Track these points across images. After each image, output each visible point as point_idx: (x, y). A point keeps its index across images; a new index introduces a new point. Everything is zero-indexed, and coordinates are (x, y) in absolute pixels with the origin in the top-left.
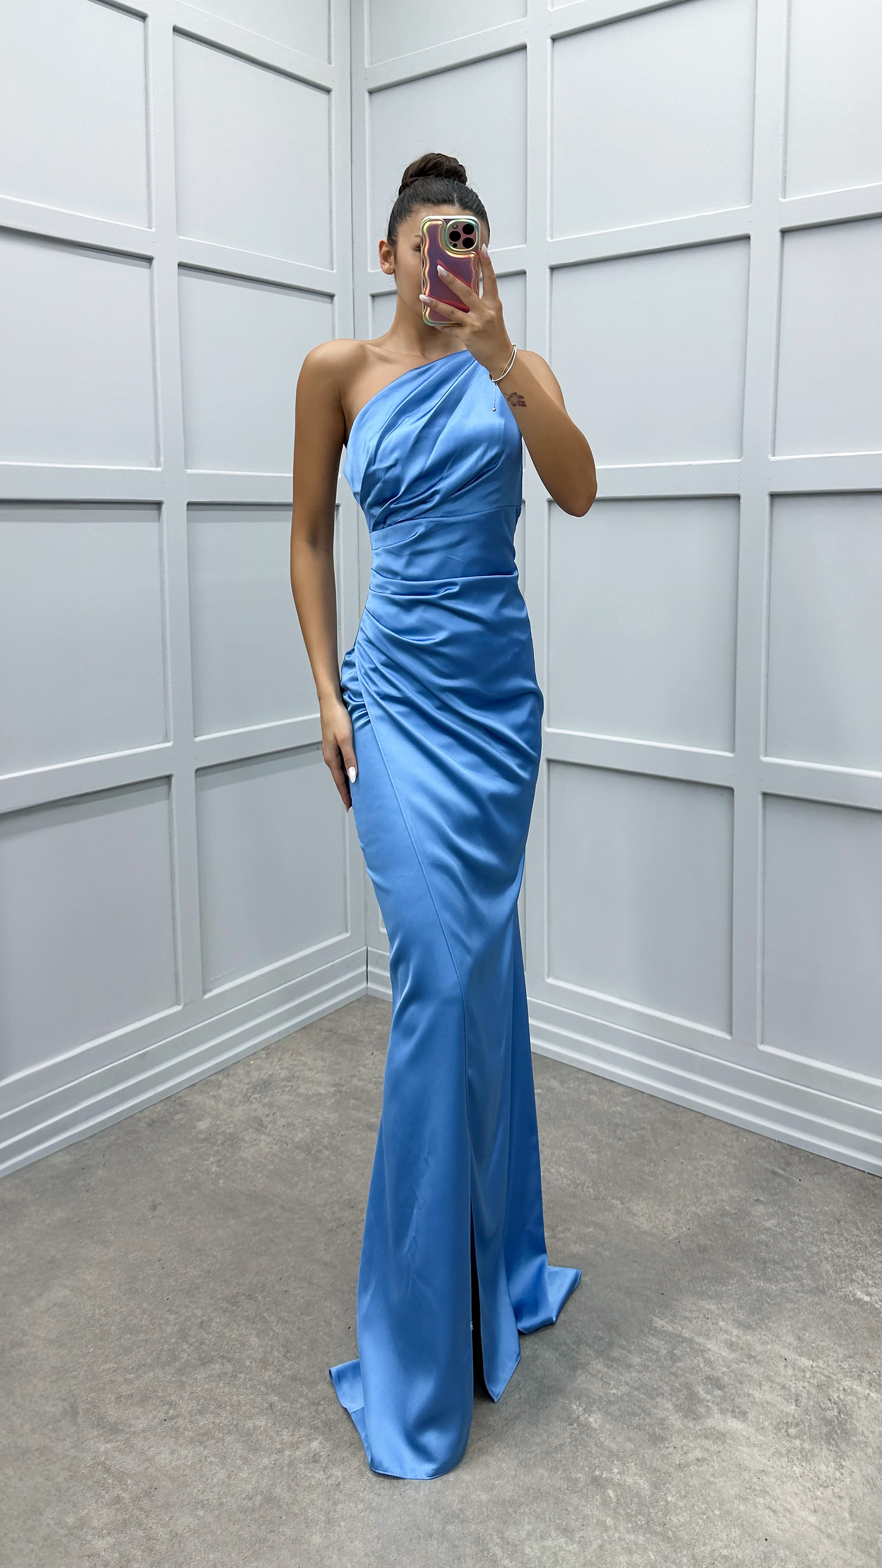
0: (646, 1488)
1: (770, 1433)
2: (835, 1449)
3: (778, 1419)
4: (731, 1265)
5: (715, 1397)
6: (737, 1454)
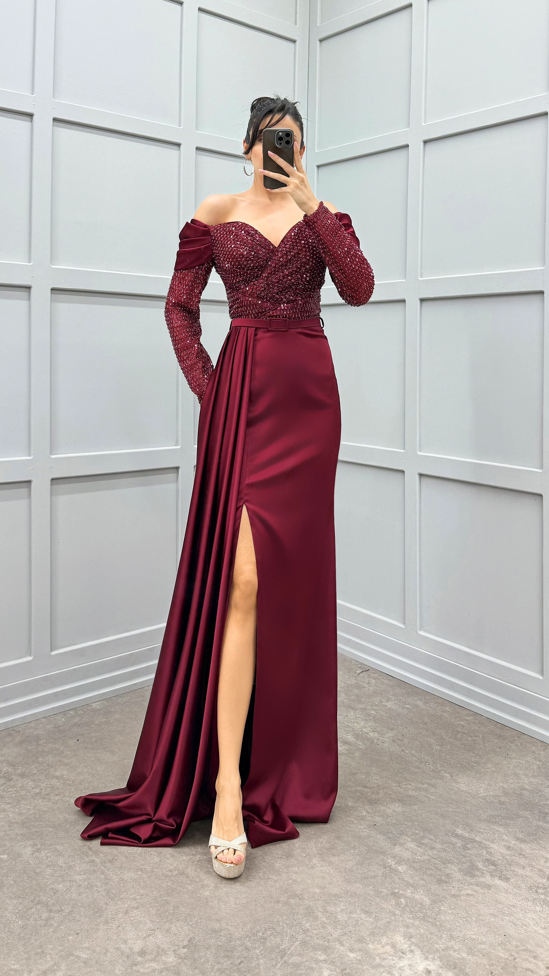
4: (520, 812)
5: (489, 869)
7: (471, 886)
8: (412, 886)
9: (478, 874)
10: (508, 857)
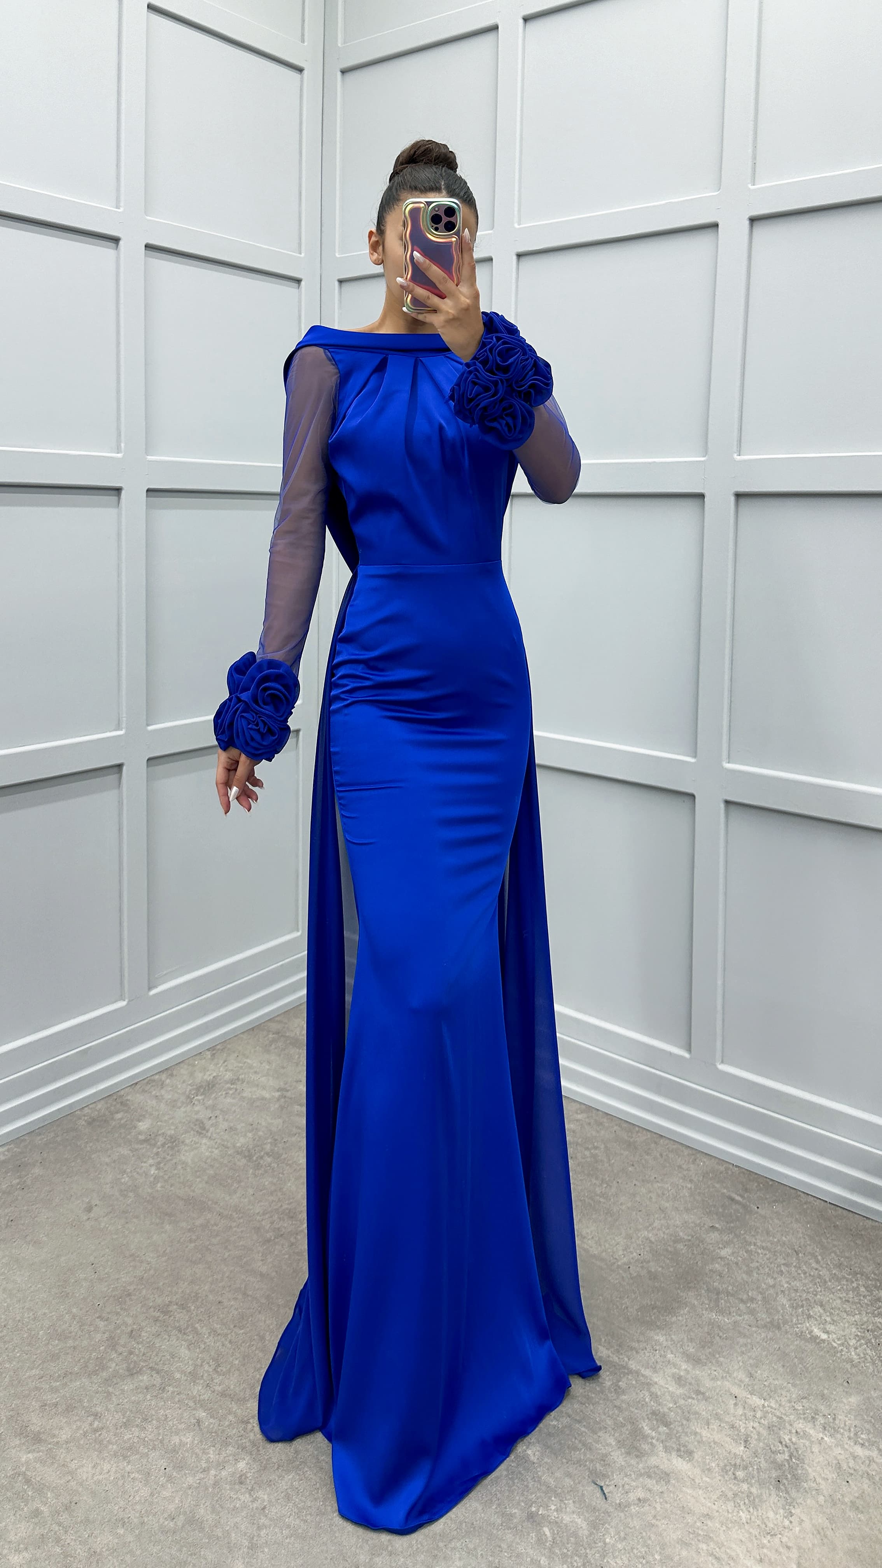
0: (584, 1528)
1: (717, 1475)
2: (785, 1495)
3: (726, 1461)
4: (682, 1294)
5: (660, 1434)
6: (680, 1496)
7: (641, 1479)
8: (557, 1495)
9: (646, 1447)
10: (682, 1402)
